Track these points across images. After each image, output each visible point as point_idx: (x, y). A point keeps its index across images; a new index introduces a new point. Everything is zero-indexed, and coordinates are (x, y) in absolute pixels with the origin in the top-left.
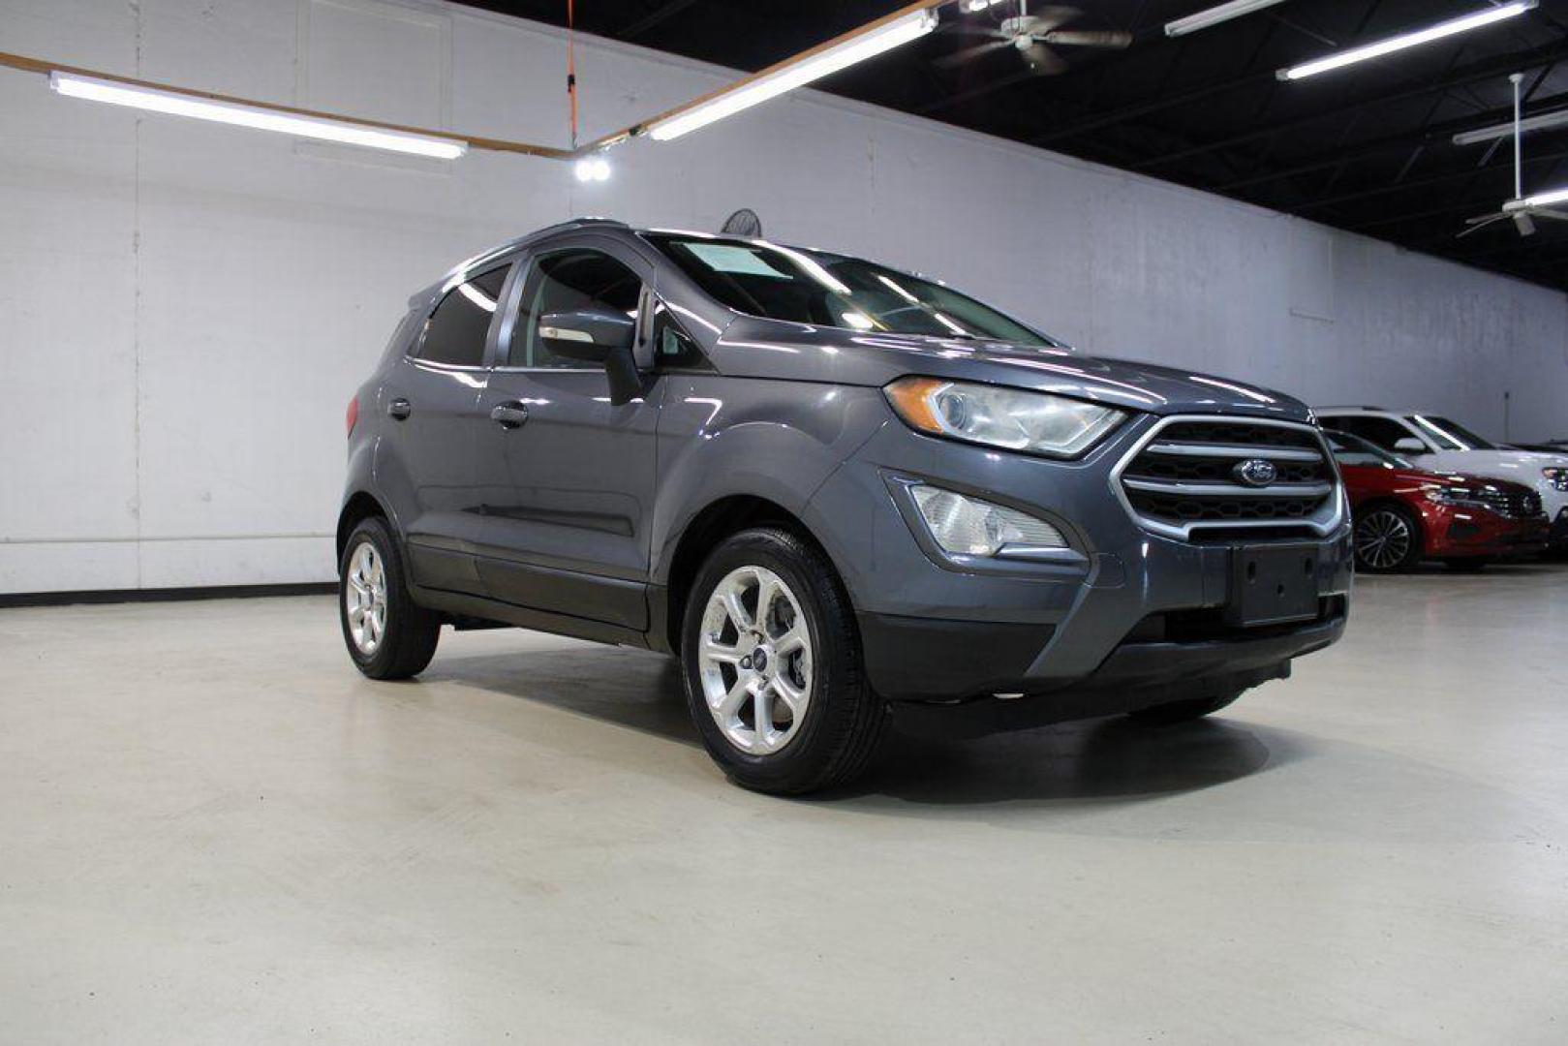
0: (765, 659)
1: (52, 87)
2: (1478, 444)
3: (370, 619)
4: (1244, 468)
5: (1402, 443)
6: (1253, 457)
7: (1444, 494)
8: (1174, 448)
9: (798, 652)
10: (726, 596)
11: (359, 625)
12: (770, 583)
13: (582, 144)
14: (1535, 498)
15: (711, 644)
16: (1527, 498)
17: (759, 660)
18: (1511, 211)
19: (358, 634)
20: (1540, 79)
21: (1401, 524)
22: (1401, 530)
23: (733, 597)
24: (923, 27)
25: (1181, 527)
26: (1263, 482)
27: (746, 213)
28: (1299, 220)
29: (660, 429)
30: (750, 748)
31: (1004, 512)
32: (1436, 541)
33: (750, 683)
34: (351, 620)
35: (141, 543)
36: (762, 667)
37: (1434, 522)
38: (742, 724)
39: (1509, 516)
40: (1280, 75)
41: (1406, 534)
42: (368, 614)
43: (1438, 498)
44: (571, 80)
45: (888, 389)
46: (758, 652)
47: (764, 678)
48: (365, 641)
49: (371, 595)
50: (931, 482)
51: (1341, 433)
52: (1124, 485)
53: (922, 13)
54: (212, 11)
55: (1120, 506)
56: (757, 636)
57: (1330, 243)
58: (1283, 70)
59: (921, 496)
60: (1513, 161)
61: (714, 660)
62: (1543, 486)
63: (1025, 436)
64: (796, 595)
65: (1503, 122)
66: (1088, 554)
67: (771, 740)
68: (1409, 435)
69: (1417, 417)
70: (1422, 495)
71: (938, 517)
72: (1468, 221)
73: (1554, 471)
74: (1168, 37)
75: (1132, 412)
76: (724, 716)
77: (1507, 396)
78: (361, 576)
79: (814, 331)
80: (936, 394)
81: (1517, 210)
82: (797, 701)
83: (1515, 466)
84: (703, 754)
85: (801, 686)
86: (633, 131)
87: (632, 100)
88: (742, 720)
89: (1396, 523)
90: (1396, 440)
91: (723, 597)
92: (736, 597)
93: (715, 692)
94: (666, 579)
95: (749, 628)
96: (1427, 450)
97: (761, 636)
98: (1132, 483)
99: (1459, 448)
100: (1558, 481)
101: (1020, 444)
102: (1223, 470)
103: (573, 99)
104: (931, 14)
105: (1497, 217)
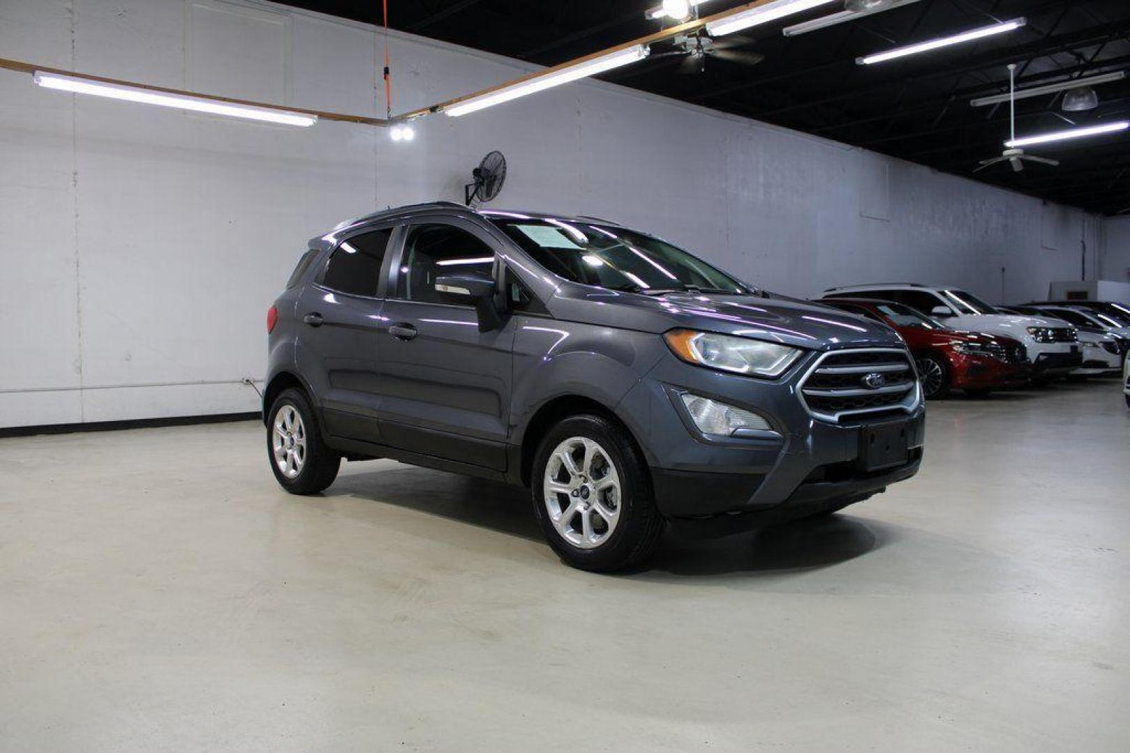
0: (588, 492)
1: (35, 82)
2: (986, 310)
3: (292, 455)
4: (868, 378)
5: (937, 309)
6: (871, 371)
7: (965, 347)
8: (830, 370)
9: (610, 489)
10: (563, 452)
11: (282, 458)
12: (592, 447)
13: (395, 115)
14: (1023, 349)
15: (552, 482)
16: (1017, 350)
17: (584, 493)
18: (1008, 156)
19: (282, 464)
20: (1027, 65)
21: (937, 367)
22: (937, 370)
23: (567, 454)
24: (639, 56)
25: (834, 415)
26: (878, 386)
27: (496, 154)
28: (867, 152)
29: (515, 349)
30: (579, 545)
31: (735, 410)
32: (959, 378)
33: (579, 506)
34: (276, 455)
35: (84, 391)
36: (586, 497)
37: (957, 365)
38: (572, 530)
39: (1006, 362)
40: (858, 61)
41: (940, 373)
42: (290, 452)
43: (961, 349)
44: (387, 71)
45: (666, 335)
46: (584, 488)
47: (587, 503)
48: (288, 470)
49: (292, 439)
50: (693, 392)
51: (897, 303)
52: (802, 392)
53: (639, 47)
54: (124, 14)
55: (801, 406)
56: (583, 478)
57: (887, 166)
58: (861, 58)
59: (688, 400)
60: (1010, 116)
61: (553, 492)
62: (1027, 340)
63: (746, 363)
64: (610, 456)
65: (1002, 92)
66: (783, 433)
67: (594, 541)
68: (942, 304)
69: (946, 291)
70: (950, 348)
71: (696, 411)
72: (981, 162)
73: (1035, 329)
74: (786, 37)
75: (806, 350)
76: (562, 525)
77: (1003, 270)
78: (284, 426)
79: (618, 295)
80: (694, 339)
81: (1013, 155)
82: (612, 518)
83: (1009, 326)
84: (547, 548)
85: (613, 508)
86: (433, 109)
87: (417, 74)
88: (573, 527)
89: (934, 366)
90: (932, 308)
91: (560, 455)
92: (569, 454)
93: (555, 512)
94: (521, 442)
95: (578, 473)
96: (953, 314)
97: (586, 478)
98: (806, 392)
99: (973, 313)
100: (1037, 336)
101: (744, 369)
102: (856, 380)
103: (388, 83)
104: (645, 47)
105: (1000, 159)
